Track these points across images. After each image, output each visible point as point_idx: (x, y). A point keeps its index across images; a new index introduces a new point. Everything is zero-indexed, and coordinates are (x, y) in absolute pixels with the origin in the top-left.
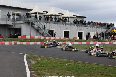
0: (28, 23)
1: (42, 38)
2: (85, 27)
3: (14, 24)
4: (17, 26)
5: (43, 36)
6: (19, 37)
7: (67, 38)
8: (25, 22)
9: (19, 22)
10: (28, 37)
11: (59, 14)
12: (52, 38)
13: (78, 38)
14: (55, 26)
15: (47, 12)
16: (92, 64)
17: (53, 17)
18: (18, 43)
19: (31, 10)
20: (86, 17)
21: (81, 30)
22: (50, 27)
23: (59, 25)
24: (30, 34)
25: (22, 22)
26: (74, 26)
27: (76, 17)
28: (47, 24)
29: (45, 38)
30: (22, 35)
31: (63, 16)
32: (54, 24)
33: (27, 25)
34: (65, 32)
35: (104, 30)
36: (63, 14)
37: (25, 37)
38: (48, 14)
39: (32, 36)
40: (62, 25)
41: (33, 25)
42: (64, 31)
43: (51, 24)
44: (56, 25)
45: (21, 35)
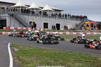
0: (12, 15)
1: (25, 28)
2: (62, 19)
4: (3, 18)
5: (25, 27)
6: (4, 28)
7: (46, 29)
8: (10, 15)
9: (4, 15)
10: (12, 28)
11: (40, 7)
14: (36, 19)
15: (29, 6)
16: (67, 51)
17: (34, 10)
18: (4, 33)
19: (15, 4)
20: (63, 11)
21: (58, 22)
22: (32, 19)
23: (39, 17)
25: (7, 15)
26: (52, 19)
27: (54, 10)
28: (29, 16)
29: (27, 29)
31: (43, 9)
32: (35, 17)
33: (12, 17)
34: (44, 23)
35: (78, 22)
36: (43, 8)
37: (9, 28)
38: (30, 8)
39: (16, 27)
40: (42, 18)
41: (17, 17)
43: (32, 17)
44: (37, 17)
45: (6, 26)
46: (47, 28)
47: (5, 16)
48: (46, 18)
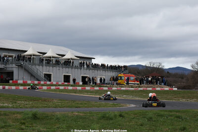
0: (20, 66)
1: (36, 82)
2: (91, 71)
3: (6, 67)
4: (9, 70)
5: (38, 80)
6: (11, 81)
7: (65, 83)
8: (18, 66)
9: (10, 66)
10: (20, 82)
12: (48, 83)
13: (81, 83)
14: (53, 70)
19: (26, 51)
20: (94, 58)
21: (85, 74)
22: (47, 70)
23: (58, 68)
24: (23, 78)
25: (14, 66)
26: (76, 70)
27: (79, 58)
29: (40, 83)
30: (14, 80)
31: (64, 57)
32: (51, 68)
33: (20, 69)
37: (17, 81)
38: (45, 55)
39: (25, 80)
40: (61, 69)
41: (27, 69)
42: (64, 75)
43: (48, 67)
44: (55, 68)
45: (12, 80)
46: (68, 81)
47: (13, 67)
48: (67, 69)
